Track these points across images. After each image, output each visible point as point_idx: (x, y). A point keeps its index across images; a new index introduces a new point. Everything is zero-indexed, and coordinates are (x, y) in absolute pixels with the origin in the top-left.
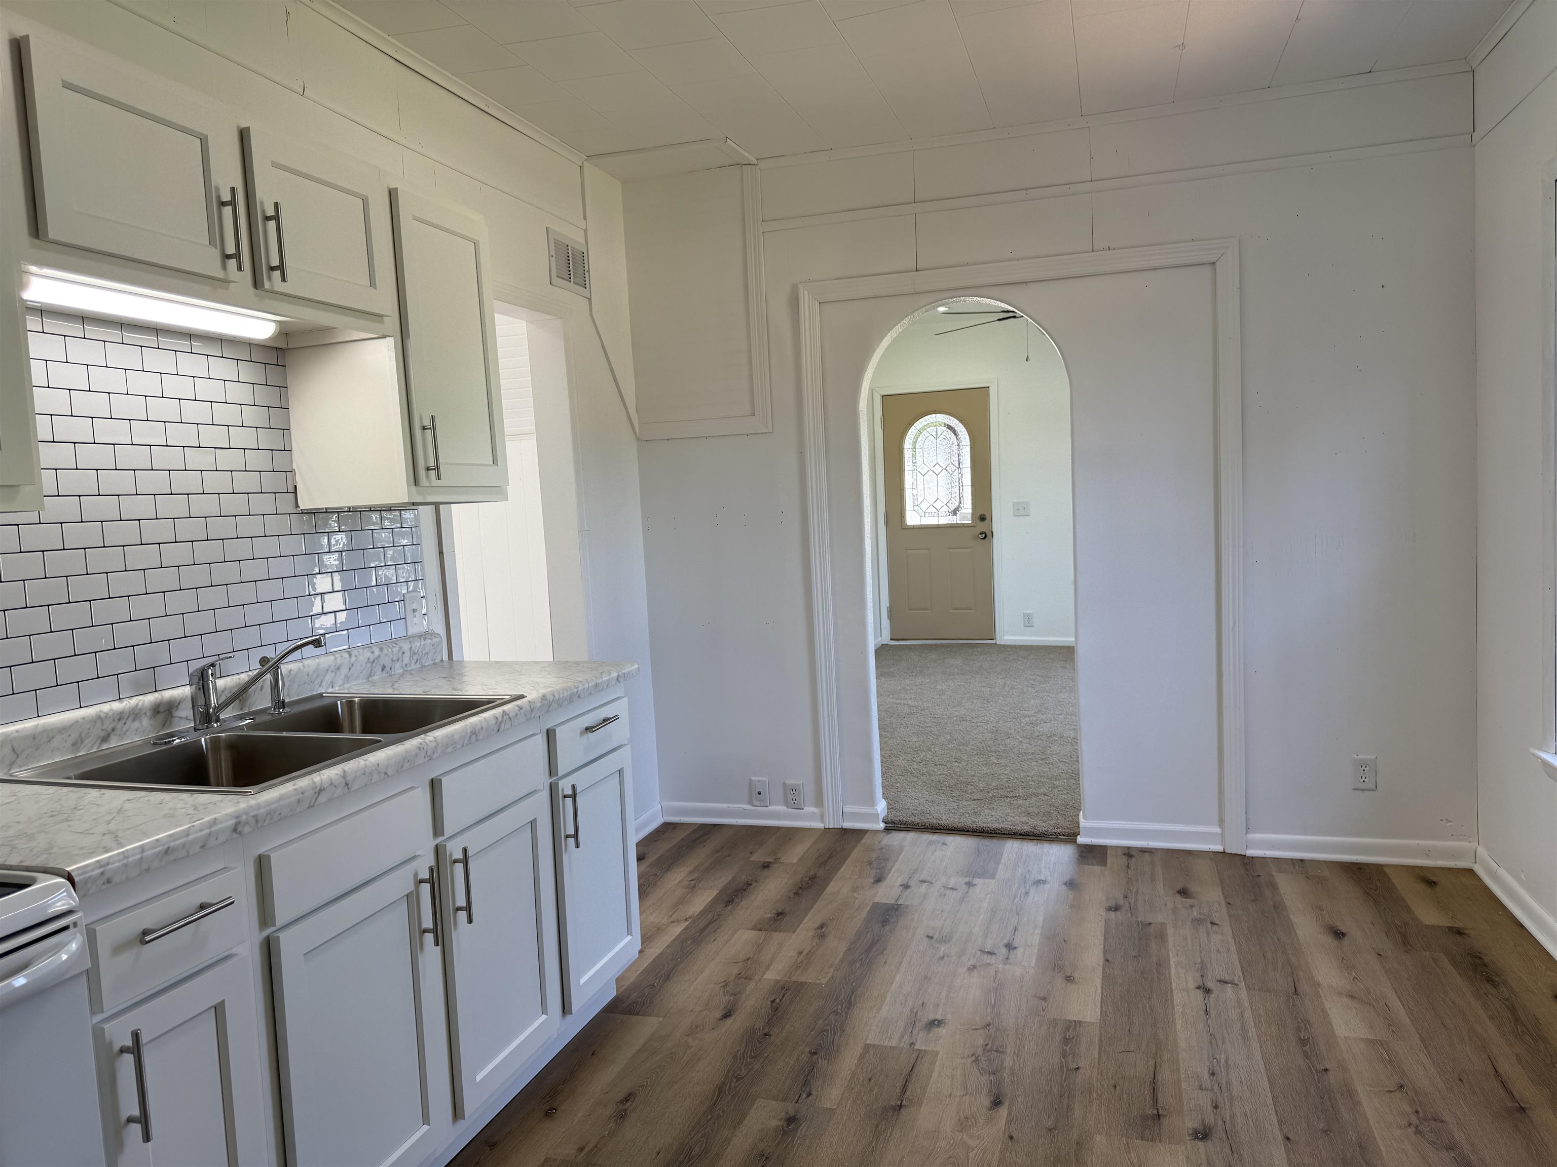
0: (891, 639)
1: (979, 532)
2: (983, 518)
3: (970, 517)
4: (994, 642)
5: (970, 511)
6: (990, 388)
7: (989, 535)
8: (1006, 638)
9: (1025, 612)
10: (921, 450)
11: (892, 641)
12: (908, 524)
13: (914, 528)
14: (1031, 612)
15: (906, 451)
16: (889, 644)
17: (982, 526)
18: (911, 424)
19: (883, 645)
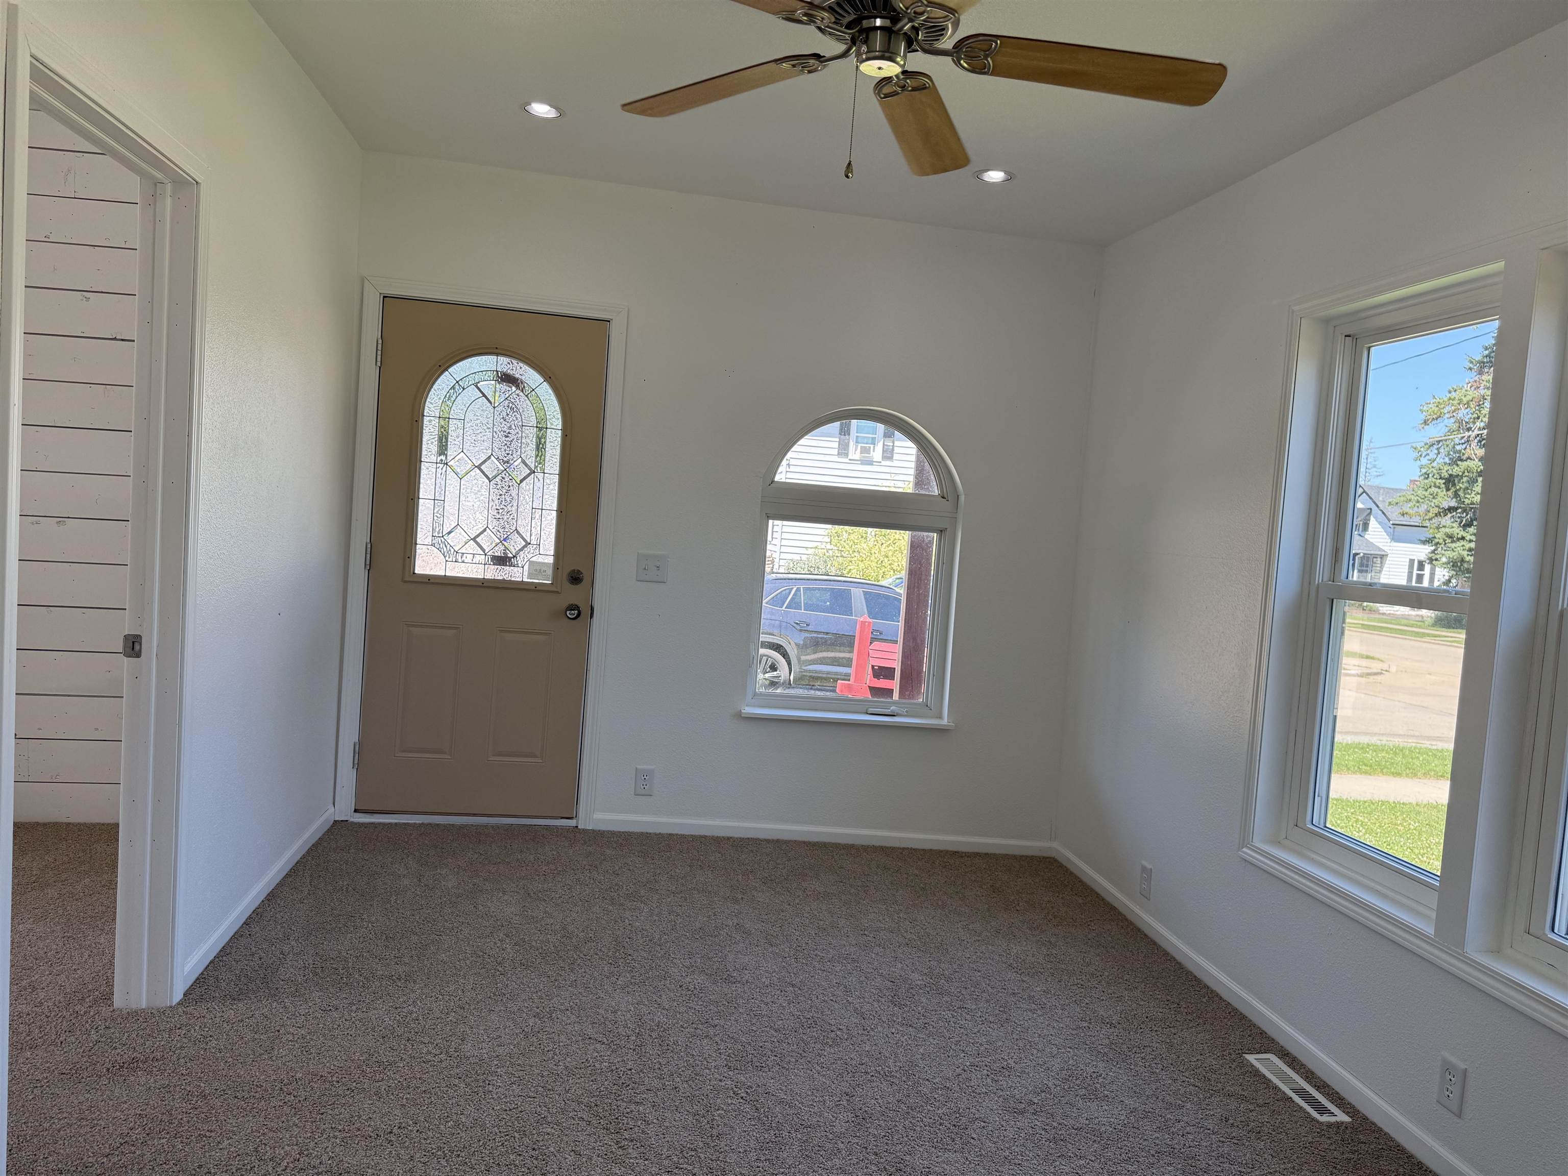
0: (356, 811)
1: (566, 605)
2: (575, 578)
3: (550, 572)
4: (572, 823)
5: (550, 560)
6: (613, 323)
7: (585, 611)
8: (598, 816)
9: (638, 767)
10: (460, 425)
11: (357, 815)
12: (416, 572)
13: (430, 581)
14: (652, 767)
15: (426, 419)
16: (352, 820)
17: (573, 595)
18: (443, 367)
19: (335, 821)
